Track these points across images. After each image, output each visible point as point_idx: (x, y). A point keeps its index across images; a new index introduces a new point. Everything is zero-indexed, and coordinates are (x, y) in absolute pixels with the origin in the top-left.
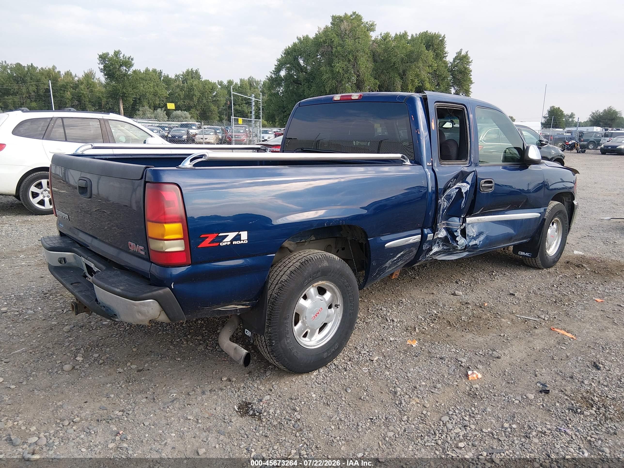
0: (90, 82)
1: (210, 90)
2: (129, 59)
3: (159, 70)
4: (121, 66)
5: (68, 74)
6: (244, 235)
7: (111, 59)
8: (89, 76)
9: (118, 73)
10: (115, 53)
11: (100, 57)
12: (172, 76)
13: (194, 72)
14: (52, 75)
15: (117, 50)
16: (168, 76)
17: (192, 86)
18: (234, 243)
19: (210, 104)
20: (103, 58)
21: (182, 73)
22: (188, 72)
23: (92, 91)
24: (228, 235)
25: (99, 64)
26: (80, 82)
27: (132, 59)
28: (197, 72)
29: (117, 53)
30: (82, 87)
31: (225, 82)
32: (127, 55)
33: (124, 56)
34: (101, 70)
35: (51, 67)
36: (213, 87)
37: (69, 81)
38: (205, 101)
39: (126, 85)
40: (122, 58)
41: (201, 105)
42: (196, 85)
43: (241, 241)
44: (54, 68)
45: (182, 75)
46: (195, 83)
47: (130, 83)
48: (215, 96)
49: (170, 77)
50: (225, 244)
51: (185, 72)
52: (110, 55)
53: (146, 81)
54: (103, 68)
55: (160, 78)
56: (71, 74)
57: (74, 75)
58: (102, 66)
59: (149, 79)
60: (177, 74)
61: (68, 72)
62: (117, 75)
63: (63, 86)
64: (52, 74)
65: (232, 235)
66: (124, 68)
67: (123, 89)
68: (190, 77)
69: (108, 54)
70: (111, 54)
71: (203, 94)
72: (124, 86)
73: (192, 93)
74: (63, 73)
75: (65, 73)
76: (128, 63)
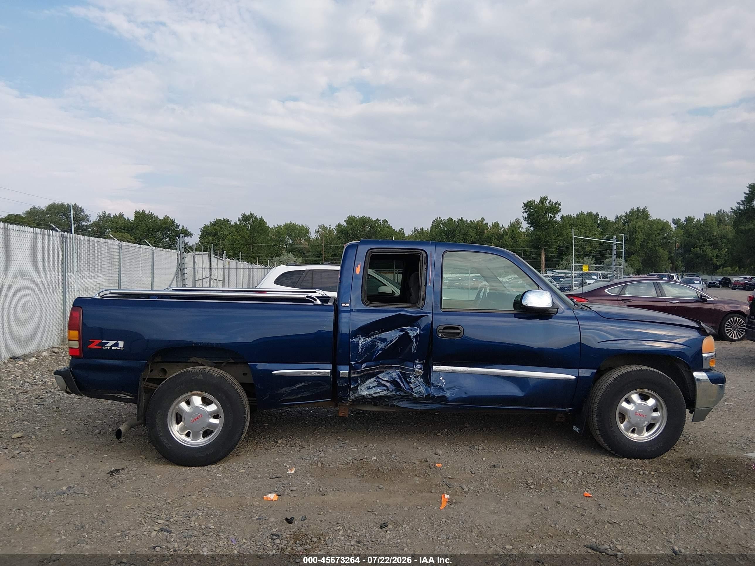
0: (515, 232)
1: (659, 231)
2: (556, 204)
3: (595, 213)
4: (546, 212)
5: (496, 225)
6: (121, 344)
7: (537, 206)
8: (515, 226)
9: (542, 220)
10: (540, 199)
11: (525, 205)
12: (612, 218)
13: (641, 210)
14: (480, 228)
15: (543, 196)
16: (605, 219)
17: (635, 228)
18: (113, 348)
19: (657, 248)
20: (528, 206)
21: (624, 214)
22: (632, 212)
23: (515, 242)
24: (109, 343)
25: (523, 213)
26: (505, 233)
27: (560, 205)
28: (644, 210)
29: (543, 200)
30: (506, 238)
31: (683, 220)
32: (554, 201)
33: (550, 201)
34: (525, 219)
35: (479, 219)
36: (663, 226)
37: (494, 233)
38: (650, 245)
39: (550, 232)
40: (548, 204)
41: (646, 250)
42: (640, 226)
43: (118, 347)
44: (483, 219)
45: (625, 216)
46: (639, 224)
47: (555, 231)
48: (665, 238)
49: (608, 219)
50: (106, 348)
51: (628, 212)
52: (536, 203)
53: (577, 226)
54: (527, 216)
55: (596, 222)
56: (498, 225)
57: (501, 225)
58: (526, 215)
59: (580, 224)
60: (619, 216)
61: (495, 223)
62: (541, 222)
63: (488, 237)
64: (479, 226)
65: (111, 343)
66: (550, 214)
67: (546, 237)
68: (635, 217)
69: (534, 201)
70: (537, 200)
71: (649, 236)
72: (547, 234)
73: (634, 236)
74: (490, 224)
75: (492, 225)
76: (555, 209)
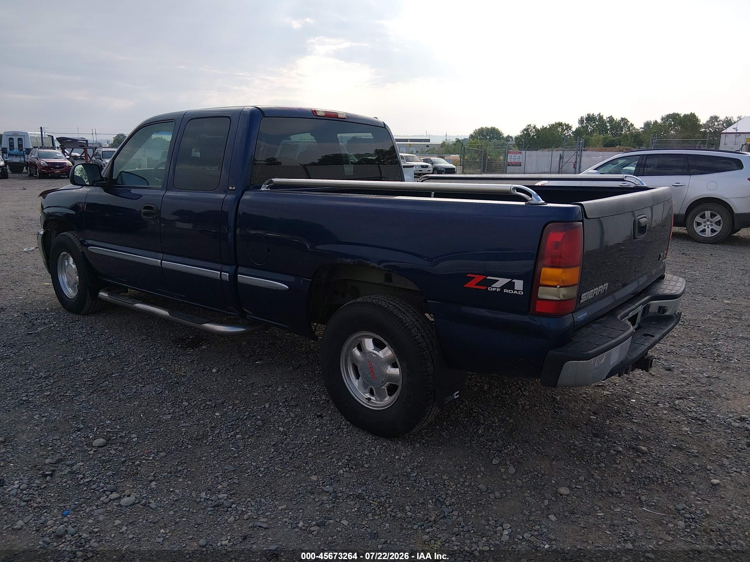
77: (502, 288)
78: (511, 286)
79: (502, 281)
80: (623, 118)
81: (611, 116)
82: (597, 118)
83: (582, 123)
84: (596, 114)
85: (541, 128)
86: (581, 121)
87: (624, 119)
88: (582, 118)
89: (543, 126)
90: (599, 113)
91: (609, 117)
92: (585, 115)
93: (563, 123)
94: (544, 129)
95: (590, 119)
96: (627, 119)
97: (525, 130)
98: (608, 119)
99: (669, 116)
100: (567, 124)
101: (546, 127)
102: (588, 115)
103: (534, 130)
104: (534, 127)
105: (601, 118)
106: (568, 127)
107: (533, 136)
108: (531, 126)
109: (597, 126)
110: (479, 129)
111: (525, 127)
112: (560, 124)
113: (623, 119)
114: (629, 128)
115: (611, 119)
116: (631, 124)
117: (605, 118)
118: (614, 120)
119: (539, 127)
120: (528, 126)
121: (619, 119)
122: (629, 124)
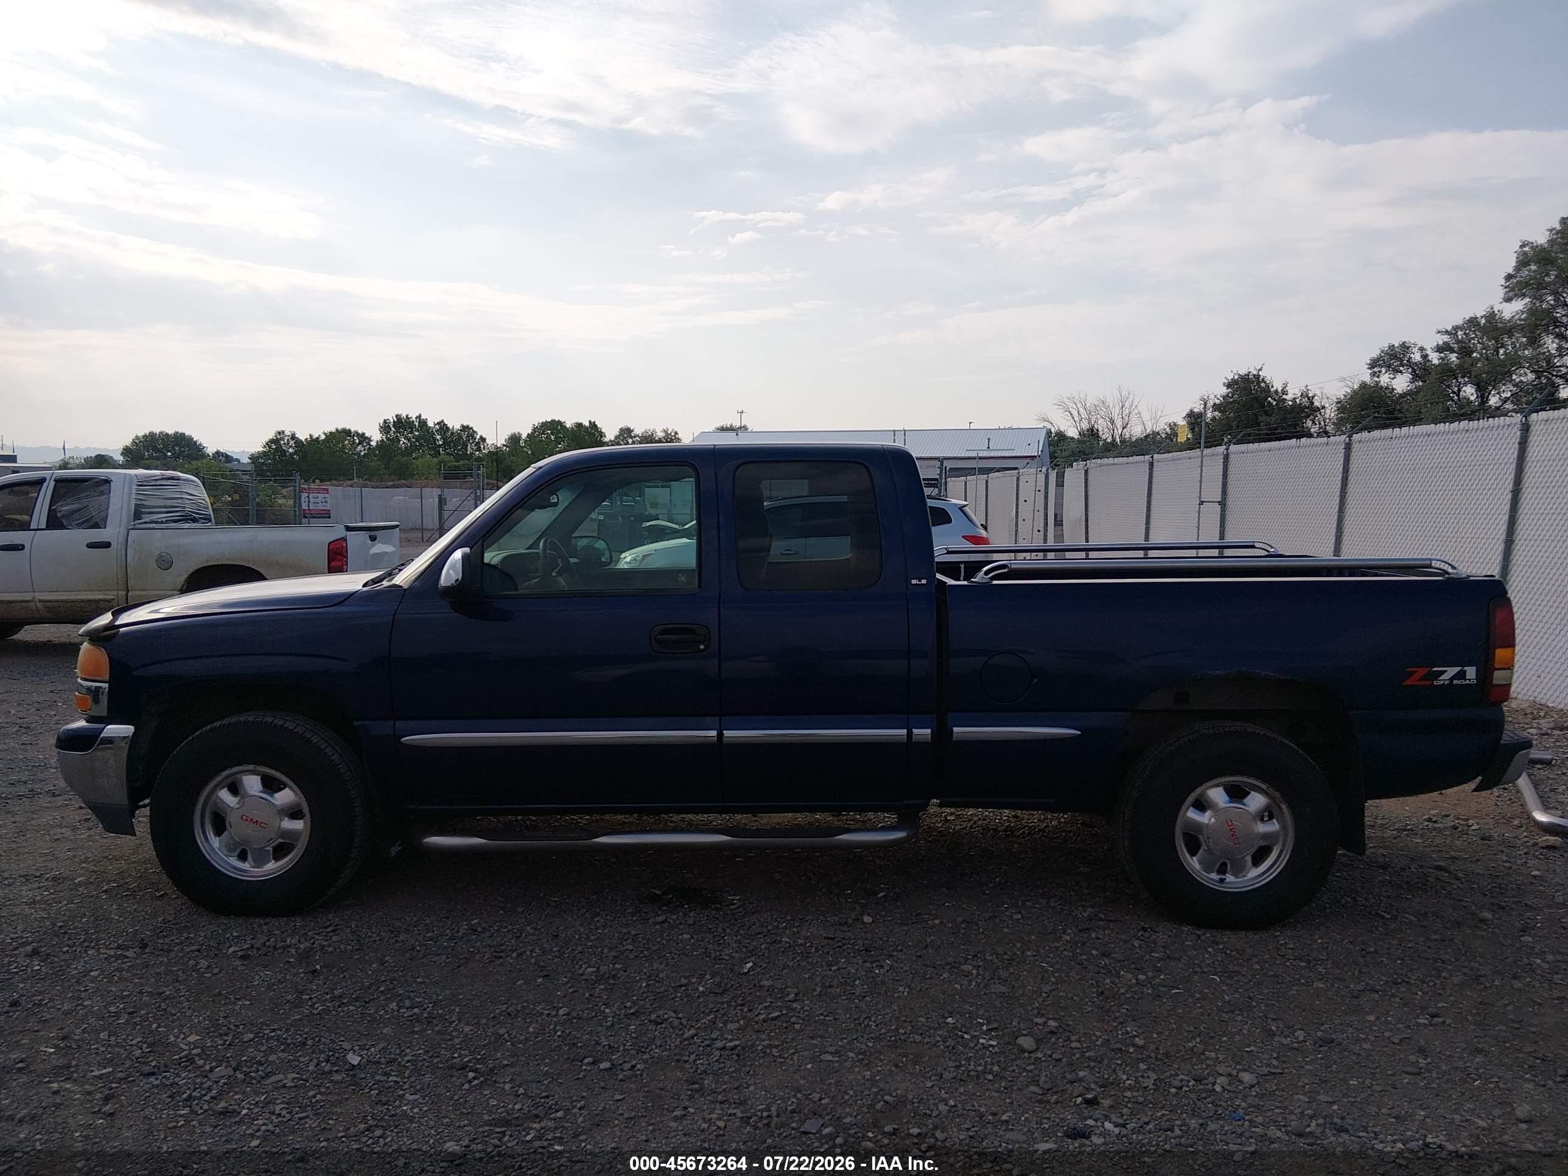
77: (1452, 679)
78: (1461, 675)
79: (1452, 671)
80: (465, 424)
81: (443, 421)
82: (417, 424)
83: (388, 433)
84: (413, 416)
85: (306, 439)
86: (385, 427)
87: (468, 427)
88: (385, 421)
89: (311, 436)
90: (417, 414)
91: (438, 423)
92: (391, 418)
93: (352, 430)
94: (314, 441)
95: (402, 424)
96: (472, 428)
97: (272, 441)
98: (437, 427)
99: (545, 425)
100: (360, 432)
101: (318, 438)
102: (397, 416)
103: (292, 443)
104: (293, 437)
105: (423, 423)
106: (364, 438)
107: (292, 455)
108: (286, 433)
109: (417, 438)
110: (145, 436)
111: (271, 435)
112: (347, 433)
113: (465, 428)
114: (478, 444)
115: (443, 427)
116: (481, 437)
117: (430, 424)
118: (448, 428)
119: (303, 436)
120: (279, 433)
121: (458, 427)
122: (478, 437)
